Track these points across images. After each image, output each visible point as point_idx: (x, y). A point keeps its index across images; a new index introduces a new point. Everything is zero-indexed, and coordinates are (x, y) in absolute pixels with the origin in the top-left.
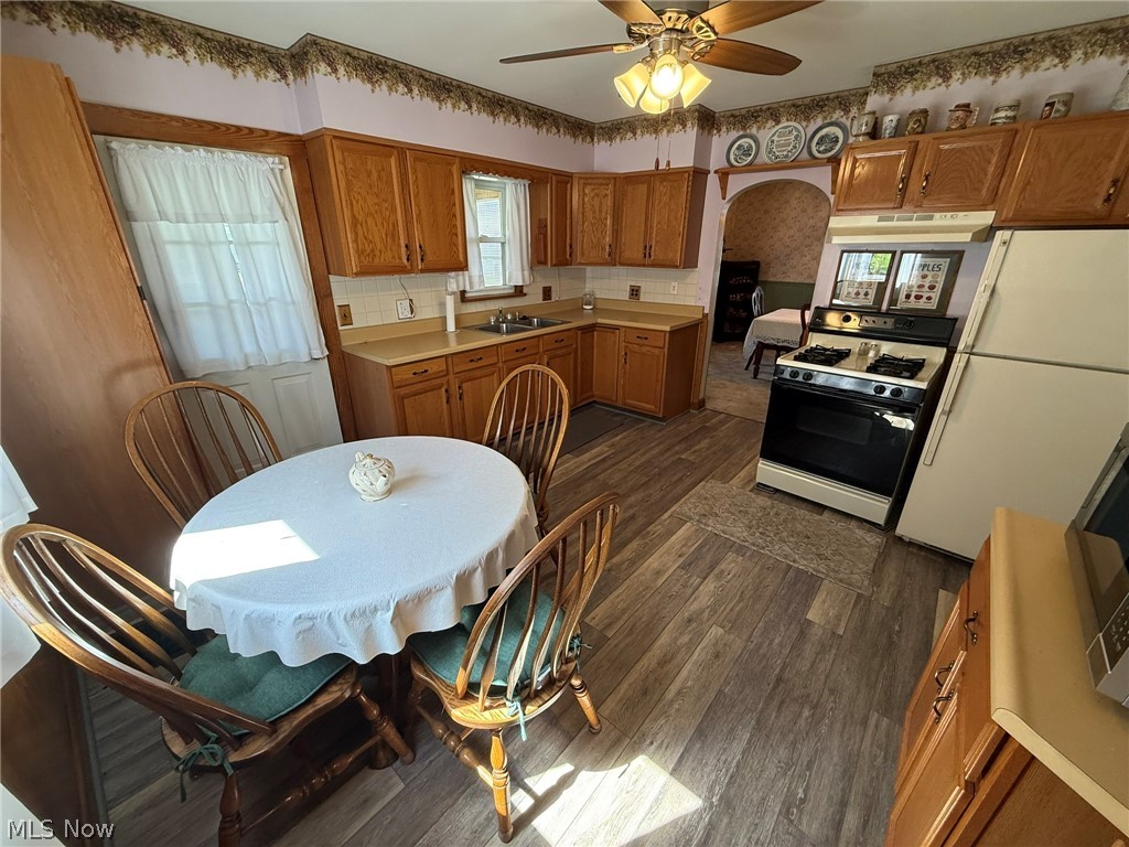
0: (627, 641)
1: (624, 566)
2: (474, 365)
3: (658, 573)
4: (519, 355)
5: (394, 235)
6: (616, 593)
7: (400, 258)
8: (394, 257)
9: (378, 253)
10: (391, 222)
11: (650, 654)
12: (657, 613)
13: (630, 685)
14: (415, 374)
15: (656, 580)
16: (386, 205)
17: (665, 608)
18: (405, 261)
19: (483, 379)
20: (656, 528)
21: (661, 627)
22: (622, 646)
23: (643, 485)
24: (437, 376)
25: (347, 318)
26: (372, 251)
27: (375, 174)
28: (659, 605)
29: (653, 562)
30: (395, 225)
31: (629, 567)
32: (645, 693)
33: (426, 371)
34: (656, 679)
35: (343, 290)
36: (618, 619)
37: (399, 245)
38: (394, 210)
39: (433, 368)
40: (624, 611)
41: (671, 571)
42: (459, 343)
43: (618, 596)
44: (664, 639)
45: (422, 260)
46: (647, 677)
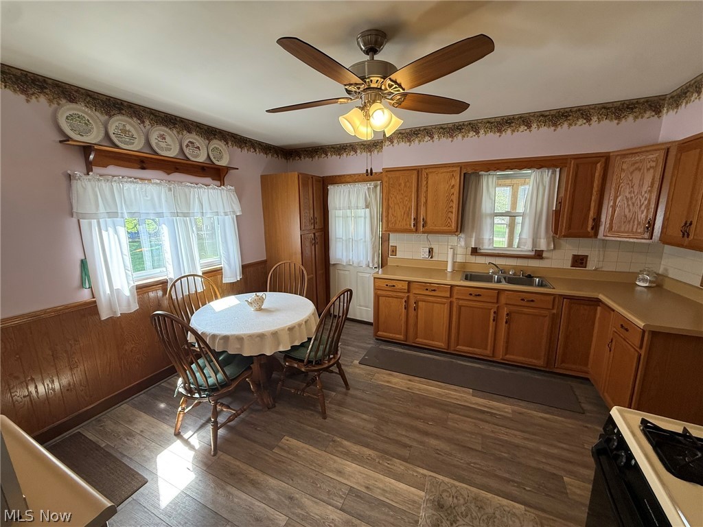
0: (271, 461)
1: (341, 449)
2: (427, 293)
3: (340, 472)
4: (471, 298)
5: (409, 215)
6: (311, 448)
7: (410, 225)
8: (406, 225)
9: (398, 222)
10: (408, 206)
11: (260, 474)
12: (297, 475)
13: (238, 466)
14: (387, 285)
15: (331, 471)
16: (406, 198)
17: (302, 479)
18: (412, 226)
19: (435, 304)
20: (399, 466)
21: (283, 479)
22: (267, 458)
23: (465, 447)
24: (401, 291)
25: (394, 251)
26: (395, 221)
27: (403, 185)
28: (304, 476)
29: (351, 467)
30: (410, 209)
31: (342, 452)
32: (231, 474)
33: (394, 286)
34: (241, 479)
35: (394, 240)
36: (288, 453)
37: (411, 218)
38: (411, 201)
39: (399, 286)
40: (297, 455)
41: (345, 482)
42: (452, 280)
43: (309, 450)
44: (273, 482)
45: (423, 226)
46: (243, 474)
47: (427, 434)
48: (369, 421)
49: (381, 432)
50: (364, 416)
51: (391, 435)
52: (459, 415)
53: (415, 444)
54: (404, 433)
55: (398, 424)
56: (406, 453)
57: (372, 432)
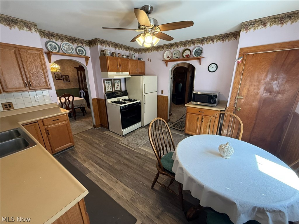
47: (127, 159)
48: (146, 166)
49: (143, 162)
50: (148, 169)
51: (140, 160)
52: (108, 164)
53: (134, 157)
54: (135, 160)
55: (135, 164)
56: (138, 155)
57: (147, 162)
